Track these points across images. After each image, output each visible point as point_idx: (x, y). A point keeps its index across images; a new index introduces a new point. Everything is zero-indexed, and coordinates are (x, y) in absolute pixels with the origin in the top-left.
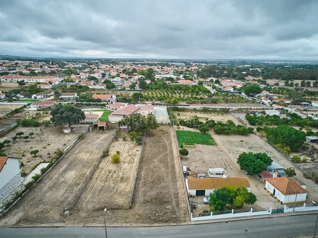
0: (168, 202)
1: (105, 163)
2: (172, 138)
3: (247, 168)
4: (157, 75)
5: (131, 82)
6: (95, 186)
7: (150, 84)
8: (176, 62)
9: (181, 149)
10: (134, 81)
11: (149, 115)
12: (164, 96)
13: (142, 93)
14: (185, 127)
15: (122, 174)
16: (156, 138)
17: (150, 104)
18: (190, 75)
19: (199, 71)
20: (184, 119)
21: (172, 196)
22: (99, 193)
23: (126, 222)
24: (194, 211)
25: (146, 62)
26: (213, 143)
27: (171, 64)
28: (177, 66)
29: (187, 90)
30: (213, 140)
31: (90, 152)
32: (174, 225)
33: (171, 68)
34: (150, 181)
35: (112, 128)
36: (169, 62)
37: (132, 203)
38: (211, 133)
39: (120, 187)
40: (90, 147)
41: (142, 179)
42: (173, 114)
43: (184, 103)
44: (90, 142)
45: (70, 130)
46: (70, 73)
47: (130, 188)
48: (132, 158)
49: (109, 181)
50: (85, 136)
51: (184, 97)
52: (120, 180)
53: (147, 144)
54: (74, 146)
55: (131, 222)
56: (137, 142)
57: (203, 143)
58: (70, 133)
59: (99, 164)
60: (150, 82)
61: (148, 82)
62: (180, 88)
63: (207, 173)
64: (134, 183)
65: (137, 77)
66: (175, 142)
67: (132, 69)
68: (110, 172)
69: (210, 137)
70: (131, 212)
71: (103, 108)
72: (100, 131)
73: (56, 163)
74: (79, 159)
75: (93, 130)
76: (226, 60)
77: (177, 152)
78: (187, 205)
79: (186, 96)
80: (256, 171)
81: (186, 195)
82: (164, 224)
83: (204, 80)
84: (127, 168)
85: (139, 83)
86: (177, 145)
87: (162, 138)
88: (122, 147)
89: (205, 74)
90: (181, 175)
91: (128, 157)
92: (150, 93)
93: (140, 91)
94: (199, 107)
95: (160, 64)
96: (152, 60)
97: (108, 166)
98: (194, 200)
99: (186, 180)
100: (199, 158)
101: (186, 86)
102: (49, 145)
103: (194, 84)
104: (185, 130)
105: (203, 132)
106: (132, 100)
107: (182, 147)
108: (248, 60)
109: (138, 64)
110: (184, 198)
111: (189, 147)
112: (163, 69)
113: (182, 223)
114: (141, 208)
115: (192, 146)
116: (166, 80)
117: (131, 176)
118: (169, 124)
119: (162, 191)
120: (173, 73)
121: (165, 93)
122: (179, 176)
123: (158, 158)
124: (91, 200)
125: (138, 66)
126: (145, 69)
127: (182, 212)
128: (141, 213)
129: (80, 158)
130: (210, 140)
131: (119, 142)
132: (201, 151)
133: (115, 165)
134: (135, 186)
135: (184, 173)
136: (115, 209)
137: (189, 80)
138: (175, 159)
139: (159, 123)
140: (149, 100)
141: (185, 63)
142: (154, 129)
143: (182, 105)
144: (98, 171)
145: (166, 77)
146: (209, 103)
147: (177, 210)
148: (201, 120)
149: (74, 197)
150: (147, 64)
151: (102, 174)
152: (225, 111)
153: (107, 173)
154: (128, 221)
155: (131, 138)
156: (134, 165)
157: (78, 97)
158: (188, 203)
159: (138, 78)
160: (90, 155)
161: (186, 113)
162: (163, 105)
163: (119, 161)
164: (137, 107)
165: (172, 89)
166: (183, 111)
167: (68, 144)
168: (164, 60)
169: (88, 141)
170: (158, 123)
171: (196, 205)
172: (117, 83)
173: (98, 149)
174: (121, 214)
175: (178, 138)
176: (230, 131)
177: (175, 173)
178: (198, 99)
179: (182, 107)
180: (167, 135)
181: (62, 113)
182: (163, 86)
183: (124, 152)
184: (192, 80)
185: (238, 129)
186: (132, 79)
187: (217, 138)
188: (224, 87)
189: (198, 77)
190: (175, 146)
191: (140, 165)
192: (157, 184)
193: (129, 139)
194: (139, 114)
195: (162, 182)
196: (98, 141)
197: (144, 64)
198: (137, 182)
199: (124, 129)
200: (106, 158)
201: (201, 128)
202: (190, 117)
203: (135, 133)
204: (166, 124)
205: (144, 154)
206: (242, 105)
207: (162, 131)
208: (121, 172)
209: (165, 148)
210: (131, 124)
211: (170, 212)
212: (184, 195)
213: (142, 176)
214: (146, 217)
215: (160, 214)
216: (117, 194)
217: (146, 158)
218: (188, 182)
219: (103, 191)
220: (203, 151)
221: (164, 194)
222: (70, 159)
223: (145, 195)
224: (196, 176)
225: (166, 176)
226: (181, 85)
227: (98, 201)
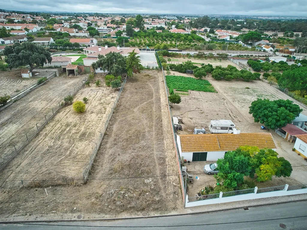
1: (65, 113)
2: (160, 84)
6: (41, 145)
7: (139, 32)
12: (153, 43)
13: (129, 40)
14: (177, 72)
15: (85, 128)
16: (139, 83)
21: (156, 161)
23: (73, 211)
24: (190, 186)
26: (212, 90)
30: (211, 87)
34: (124, 138)
35: (85, 73)
37: (90, 174)
38: (209, 79)
39: (77, 148)
41: (113, 135)
45: (31, 74)
47: (91, 149)
48: (104, 107)
49: (63, 139)
50: (49, 81)
52: (80, 137)
53: (127, 90)
54: (30, 92)
56: (113, 87)
57: (199, 90)
58: (31, 78)
59: (54, 115)
61: (137, 30)
62: (171, 36)
63: (207, 128)
65: (125, 27)
66: (164, 88)
68: (67, 125)
69: (207, 83)
70: (86, 190)
71: (81, 53)
72: (70, 76)
74: (30, 109)
75: (60, 75)
77: (166, 99)
78: (179, 177)
79: (178, 43)
80: (279, 123)
81: (177, 160)
82: (139, 213)
84: (94, 120)
86: (166, 91)
87: (147, 83)
88: (93, 94)
91: (99, 106)
92: (138, 40)
94: (192, 53)
97: (67, 118)
98: (190, 168)
99: (178, 137)
100: (195, 107)
104: (176, 75)
105: (198, 78)
106: (115, 45)
107: (172, 93)
110: (174, 164)
111: (181, 94)
113: (170, 212)
114: (102, 183)
115: (185, 93)
118: (157, 69)
119: (140, 153)
121: (154, 40)
122: (168, 131)
123: (139, 106)
124: (26, 169)
127: (170, 190)
129: (33, 107)
130: (208, 87)
131: (91, 88)
132: (197, 99)
133: (78, 116)
135: (174, 127)
136: (60, 185)
138: (162, 108)
142: (137, 73)
144: (52, 124)
145: (157, 27)
147: (162, 187)
151: (56, 128)
152: (224, 57)
153: (64, 127)
154: (75, 208)
155: (107, 83)
156: (104, 116)
157: (54, 42)
161: (178, 59)
163: (84, 110)
164: (119, 49)
166: (175, 57)
167: (22, 91)
169: (51, 87)
172: (102, 31)
173: (61, 95)
174: (67, 195)
175: (168, 84)
177: (162, 127)
180: (154, 80)
181: (18, 51)
182: (152, 34)
183: (95, 100)
185: (242, 74)
187: (216, 85)
188: (219, 37)
190: (164, 93)
191: (112, 116)
192: (133, 143)
193: (105, 85)
195: (142, 140)
196: (63, 86)
198: (104, 140)
199: (101, 74)
200: (69, 107)
201: (196, 73)
202: (183, 63)
203: (112, 76)
204: (153, 68)
205: (121, 102)
206: (241, 52)
207: (148, 77)
208: (84, 125)
209: (150, 95)
210: (108, 66)
211: (149, 190)
212: (174, 159)
213: (114, 131)
214: (109, 200)
215: (132, 195)
216: (70, 158)
217: (124, 107)
218: (181, 140)
219: (50, 154)
220: (199, 99)
221: (143, 159)
222: (17, 109)
223: (113, 160)
224: (191, 131)
225: (149, 131)
226: (173, 34)
227: (36, 171)
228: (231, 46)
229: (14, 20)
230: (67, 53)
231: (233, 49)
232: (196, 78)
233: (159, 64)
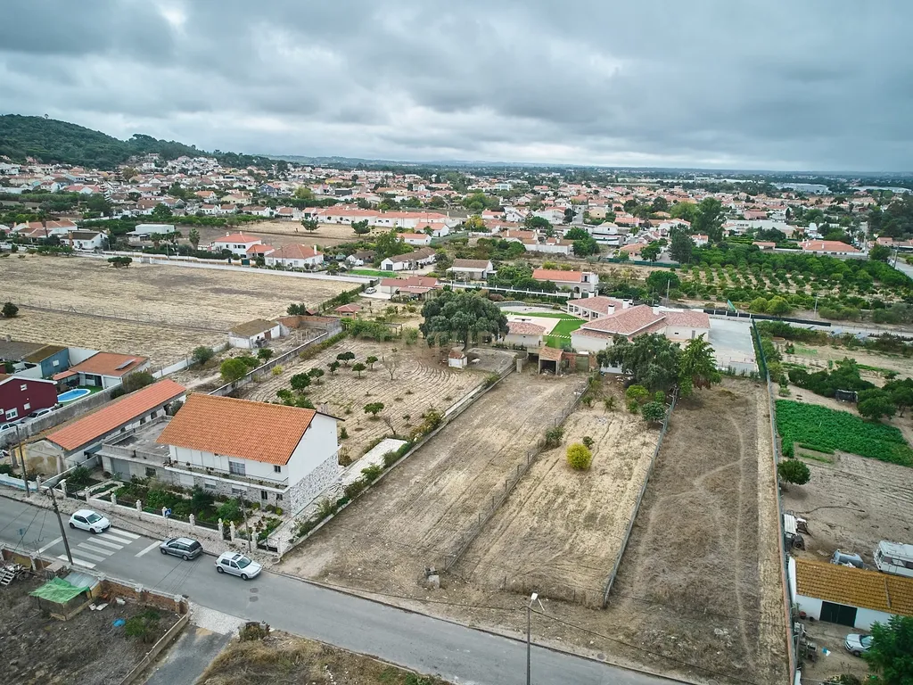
0: (722, 617)
1: (549, 465)
2: (759, 422)
4: (729, 222)
5: (646, 237)
6: (515, 523)
7: (707, 247)
8: (797, 181)
9: (786, 459)
10: (657, 236)
11: (692, 341)
12: (747, 288)
13: (678, 272)
14: (808, 391)
15: (592, 503)
16: (705, 413)
17: (700, 308)
18: (846, 223)
19: (880, 211)
20: (807, 364)
21: (739, 600)
22: (523, 546)
23: (588, 645)
24: (808, 666)
25: (699, 180)
26: (904, 459)
27: (780, 188)
28: (800, 195)
29: (830, 273)
30: (905, 449)
31: (510, 428)
33: (780, 200)
34: (673, 541)
35: (578, 369)
36: (776, 180)
37: (611, 593)
38: (903, 423)
39: (583, 542)
40: (513, 415)
41: (650, 530)
42: (771, 345)
43: (813, 316)
44: (515, 399)
45: (465, 360)
46: (479, 207)
47: (609, 550)
48: (627, 465)
49: (554, 518)
50: (502, 383)
51: (814, 295)
52: (585, 521)
53: (677, 429)
54: (472, 404)
55: (600, 649)
56: (646, 419)
57: (866, 452)
58: (465, 368)
59: (530, 466)
60: (706, 242)
61: (700, 240)
62: (802, 264)
63: (871, 555)
64: (623, 537)
65: (665, 226)
66: (768, 437)
67: (653, 199)
68: (558, 492)
69: (894, 435)
70: (605, 619)
71: (559, 309)
72: (544, 374)
73: (423, 443)
75: (524, 367)
77: (772, 467)
78: (785, 641)
79: (822, 293)
81: (785, 607)
82: (703, 679)
83: (895, 244)
84: (609, 491)
85: (670, 243)
86: (773, 445)
88: (601, 427)
89: (900, 223)
90: (774, 542)
92: (702, 274)
93: (673, 268)
94: (862, 331)
95: (743, 188)
96: (719, 174)
97: (554, 475)
98: (811, 631)
99: (792, 562)
100: (845, 498)
101: (824, 259)
102: (409, 393)
103: (858, 254)
104: (805, 401)
105: (870, 418)
106: (644, 293)
107: (788, 453)
109: (672, 185)
110: (779, 615)
111: (813, 458)
112: (753, 201)
114: (634, 614)
115: (824, 456)
116: (758, 239)
117: (618, 515)
118: (753, 377)
119: (706, 578)
120: (785, 217)
121: (751, 277)
122: (769, 546)
123: (706, 475)
124: (499, 560)
125: (672, 190)
126: (692, 201)
128: (633, 628)
129: (484, 439)
130: (894, 447)
131: (594, 413)
132: (855, 478)
133: (575, 475)
134: (626, 546)
135: (785, 538)
136: (562, 600)
137: (840, 240)
138: (760, 487)
139: (720, 370)
140: (698, 296)
141: (828, 183)
142: (703, 387)
143: (804, 320)
144: (528, 484)
145: (760, 229)
146: (904, 322)
147: (749, 650)
148: (866, 377)
149: (457, 543)
150: (701, 186)
151: (537, 493)
153: (551, 495)
154: (592, 642)
155: (630, 405)
156: (630, 484)
157: (495, 272)
158: (790, 637)
159: (668, 229)
160: (511, 437)
161: (817, 348)
162: (741, 315)
163: (588, 465)
164: (657, 314)
165: (775, 267)
166: (808, 342)
167: (457, 399)
168: (758, 176)
169: (509, 396)
170: (717, 368)
171: (819, 650)
172: (604, 240)
173: (534, 422)
174: (577, 618)
175: (779, 426)
177: (756, 532)
178: (866, 306)
179: (805, 326)
180: (743, 409)
181: (449, 313)
182: (745, 254)
183: (606, 443)
184: (848, 240)
186: (651, 229)
189: (871, 231)
190: (767, 449)
191: (647, 488)
192: (693, 554)
193: (624, 407)
194: (663, 337)
195: (711, 552)
196: (534, 400)
197: (692, 186)
198: (633, 535)
199: (613, 377)
200: (554, 450)
201: (863, 403)
202: (830, 364)
203: (642, 391)
204: (743, 374)
205: (664, 458)
207: (729, 397)
208: (591, 498)
209: (733, 451)
210: (635, 363)
211: (723, 648)
212: (779, 606)
213: (651, 522)
214: (649, 644)
215: (690, 647)
216: (573, 558)
217: (670, 470)
218: (797, 569)
219: (535, 542)
220: (862, 478)
221: (711, 590)
222: (458, 441)
223: (653, 579)
224: (827, 554)
225: (726, 537)
226: (808, 256)
227: (518, 567)
230: (527, 308)
232: (862, 416)
233: (762, 365)
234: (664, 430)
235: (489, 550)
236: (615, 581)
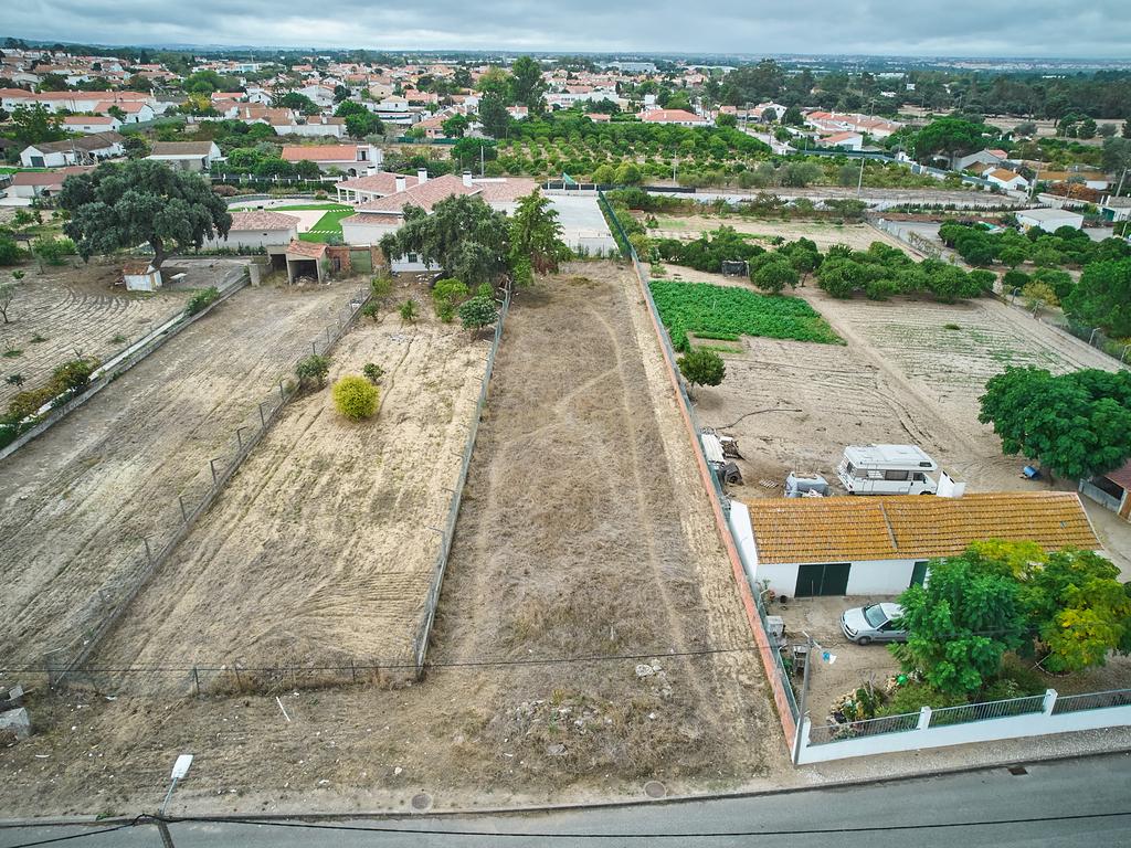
1: (304, 422)
2: (633, 312)
3: (1046, 444)
5: (448, 114)
6: (234, 539)
7: (527, 120)
8: (622, 60)
9: (683, 356)
10: (462, 112)
11: (524, 200)
12: (584, 160)
14: (685, 268)
15: (385, 474)
16: (554, 308)
20: (677, 238)
21: (664, 597)
22: (248, 584)
23: (391, 782)
25: (507, 60)
26: (824, 336)
27: (604, 67)
29: (679, 139)
30: (820, 322)
31: (233, 371)
32: (696, 793)
33: (605, 77)
34: (535, 513)
35: (355, 272)
36: (598, 60)
37: (431, 643)
38: (808, 292)
39: (370, 550)
40: (240, 350)
41: (492, 501)
42: (630, 217)
44: (246, 327)
45: (157, 276)
46: (207, 89)
47: (421, 555)
48: (443, 399)
49: (313, 515)
50: (226, 304)
51: (667, 164)
52: (373, 509)
53: (516, 336)
54: (164, 343)
55: (418, 781)
56: (467, 325)
57: (779, 334)
58: (159, 290)
59: (267, 429)
60: (525, 114)
61: (518, 113)
62: (646, 133)
65: (472, 100)
66: (651, 329)
68: (321, 465)
69: (803, 308)
70: (426, 704)
71: (325, 198)
72: (300, 284)
74: (173, 406)
75: (264, 279)
76: (811, 58)
77: (666, 368)
78: (758, 655)
79: (676, 161)
80: (1097, 457)
81: (742, 591)
82: (634, 786)
83: (739, 114)
84: (416, 447)
86: (660, 338)
87: (587, 310)
88: (395, 351)
90: (696, 481)
91: (424, 394)
94: (734, 198)
97: (314, 438)
98: (791, 622)
99: (732, 508)
100: (772, 398)
101: (670, 128)
102: (39, 340)
103: (704, 124)
104: (686, 280)
105: (769, 291)
106: (450, 167)
107: (682, 348)
108: (893, 59)
109: (477, 66)
110: (734, 608)
112: (576, 78)
113: (745, 781)
114: (482, 678)
115: (729, 344)
116: (589, 111)
117: (434, 486)
118: (613, 256)
119: (603, 568)
120: (616, 92)
122: (691, 487)
123: (572, 395)
124: (195, 626)
125: (477, 69)
127: (733, 701)
128: (482, 711)
129: (182, 397)
130: (807, 322)
131: (383, 329)
132: (777, 368)
133: (353, 432)
134: (453, 539)
135: (711, 471)
136: (329, 685)
137: (683, 109)
138: (656, 400)
140: (524, 173)
142: (548, 272)
143: (658, 190)
144: (261, 461)
145: (589, 101)
146: (772, 185)
147: (701, 690)
148: (753, 244)
149: (98, 611)
151: (280, 475)
152: (852, 214)
153: (307, 473)
154: (398, 771)
155: (441, 310)
156: (451, 429)
157: (224, 159)
158: (763, 645)
159: (476, 103)
160: (234, 386)
161: (684, 219)
162: (584, 188)
163: (375, 411)
164: (472, 186)
166: (671, 213)
167: (134, 339)
169: (236, 323)
171: (808, 652)
172: (392, 118)
173: (277, 355)
174: (362, 721)
175: (661, 313)
176: (893, 284)
177: (666, 470)
178: (728, 173)
179: (665, 195)
180: (608, 298)
181: (111, 196)
182: (577, 128)
183: (405, 371)
184: (691, 110)
185: (927, 277)
186: (454, 105)
187: (838, 315)
188: (821, 137)
190: (653, 345)
191: (480, 430)
192: (572, 530)
193: (432, 316)
195: (602, 519)
196: (281, 323)
198: (464, 518)
199: (413, 278)
200: (314, 396)
201: (761, 273)
202: (704, 233)
203: (457, 286)
204: (599, 254)
205: (502, 380)
206: (912, 195)
207: (585, 285)
208: (382, 465)
209: (605, 355)
210: (442, 246)
211: (659, 702)
212: (730, 590)
213: (493, 486)
214: (518, 740)
215: (599, 721)
216: (352, 588)
217: (515, 397)
218: (752, 519)
219: (274, 570)
220: (784, 366)
221: (617, 589)
222: (129, 407)
223: (508, 593)
224: (774, 484)
225: (622, 488)
226: (650, 126)
227: (233, 633)
228: (869, 172)
229: (66, 76)
230: (275, 201)
231: (878, 184)
232: (760, 291)
233: (622, 241)
234: (498, 340)
235: (172, 607)
236: (438, 616)
